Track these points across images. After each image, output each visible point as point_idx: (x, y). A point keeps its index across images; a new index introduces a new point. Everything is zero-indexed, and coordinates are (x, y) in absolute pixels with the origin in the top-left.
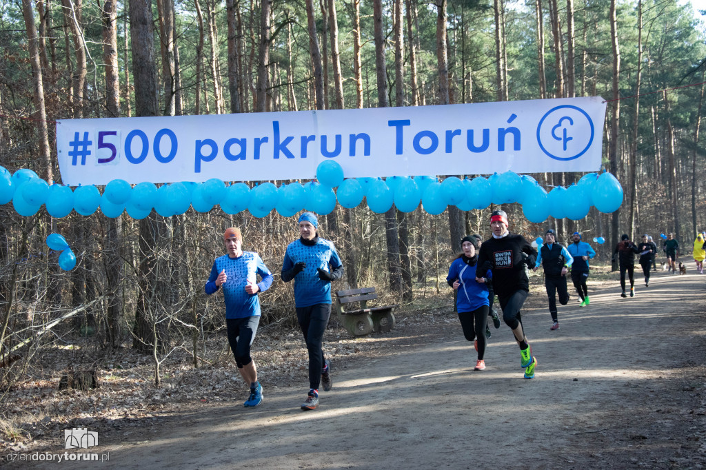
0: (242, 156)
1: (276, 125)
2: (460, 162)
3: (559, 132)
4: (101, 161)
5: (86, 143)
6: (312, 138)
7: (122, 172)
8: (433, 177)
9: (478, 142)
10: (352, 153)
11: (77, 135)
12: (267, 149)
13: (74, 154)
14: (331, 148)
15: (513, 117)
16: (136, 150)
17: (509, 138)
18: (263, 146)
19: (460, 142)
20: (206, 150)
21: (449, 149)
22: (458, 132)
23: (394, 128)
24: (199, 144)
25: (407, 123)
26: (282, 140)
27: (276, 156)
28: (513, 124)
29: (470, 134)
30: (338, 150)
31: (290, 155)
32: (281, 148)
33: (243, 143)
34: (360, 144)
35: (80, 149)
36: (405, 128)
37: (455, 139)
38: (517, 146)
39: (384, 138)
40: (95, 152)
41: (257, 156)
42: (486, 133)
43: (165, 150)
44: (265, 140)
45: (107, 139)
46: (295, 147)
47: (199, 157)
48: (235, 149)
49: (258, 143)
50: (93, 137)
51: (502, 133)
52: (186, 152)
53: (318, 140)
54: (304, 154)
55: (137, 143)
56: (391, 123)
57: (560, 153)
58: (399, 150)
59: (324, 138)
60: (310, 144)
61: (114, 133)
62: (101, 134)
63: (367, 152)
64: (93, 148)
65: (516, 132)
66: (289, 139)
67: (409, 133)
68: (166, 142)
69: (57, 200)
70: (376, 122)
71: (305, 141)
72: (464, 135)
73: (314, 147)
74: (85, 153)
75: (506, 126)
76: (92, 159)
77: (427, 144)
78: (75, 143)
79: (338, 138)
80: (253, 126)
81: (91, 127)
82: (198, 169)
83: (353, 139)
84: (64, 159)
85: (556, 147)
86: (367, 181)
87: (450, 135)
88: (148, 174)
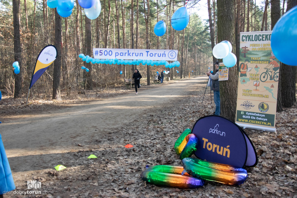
0: (123, 55)
1: (128, 51)
2: (156, 58)
3: (171, 55)
4: (100, 55)
5: (98, 52)
6: (134, 53)
7: (103, 57)
8: (152, 60)
9: (159, 55)
10: (140, 56)
11: (96, 51)
12: (127, 54)
13: (96, 54)
14: (137, 55)
15: (165, 52)
16: (106, 54)
17: (164, 55)
18: (126, 54)
19: (157, 55)
20: (117, 54)
21: (155, 56)
22: (156, 54)
23: (147, 52)
24: (116, 53)
25: (149, 52)
26: (129, 53)
27: (128, 56)
28: (165, 53)
29: (158, 54)
30: (138, 55)
31: (130, 56)
32: (129, 54)
33: (123, 53)
34: (141, 54)
35: (97, 53)
36: (148, 52)
37: (156, 55)
38: (165, 56)
39: (145, 54)
40: (99, 54)
41: (125, 55)
42: (161, 54)
43: (110, 54)
44: (126, 53)
45: (101, 52)
46: (131, 54)
47: (116, 55)
48: (122, 54)
49: (125, 53)
50: (99, 51)
51: (163, 54)
52: (114, 54)
53: (135, 54)
54: (132, 56)
55: (106, 52)
56: (146, 52)
57: (171, 58)
58: (147, 56)
59: (136, 53)
60: (134, 54)
61: (102, 51)
62: (100, 51)
63: (142, 56)
64: (99, 53)
65: (165, 54)
66: (130, 53)
67: (149, 53)
68: (110, 52)
69: (93, 61)
70: (144, 51)
71: (133, 53)
72: (157, 54)
73: (134, 55)
74: (97, 54)
75: (164, 53)
76: (98, 55)
77: (152, 55)
78: (96, 52)
79: (138, 53)
80: (125, 51)
81: (99, 49)
82: (116, 57)
83: (140, 54)
84: (94, 55)
85: (171, 57)
86: (142, 60)
87: (155, 54)
88: (108, 58)
